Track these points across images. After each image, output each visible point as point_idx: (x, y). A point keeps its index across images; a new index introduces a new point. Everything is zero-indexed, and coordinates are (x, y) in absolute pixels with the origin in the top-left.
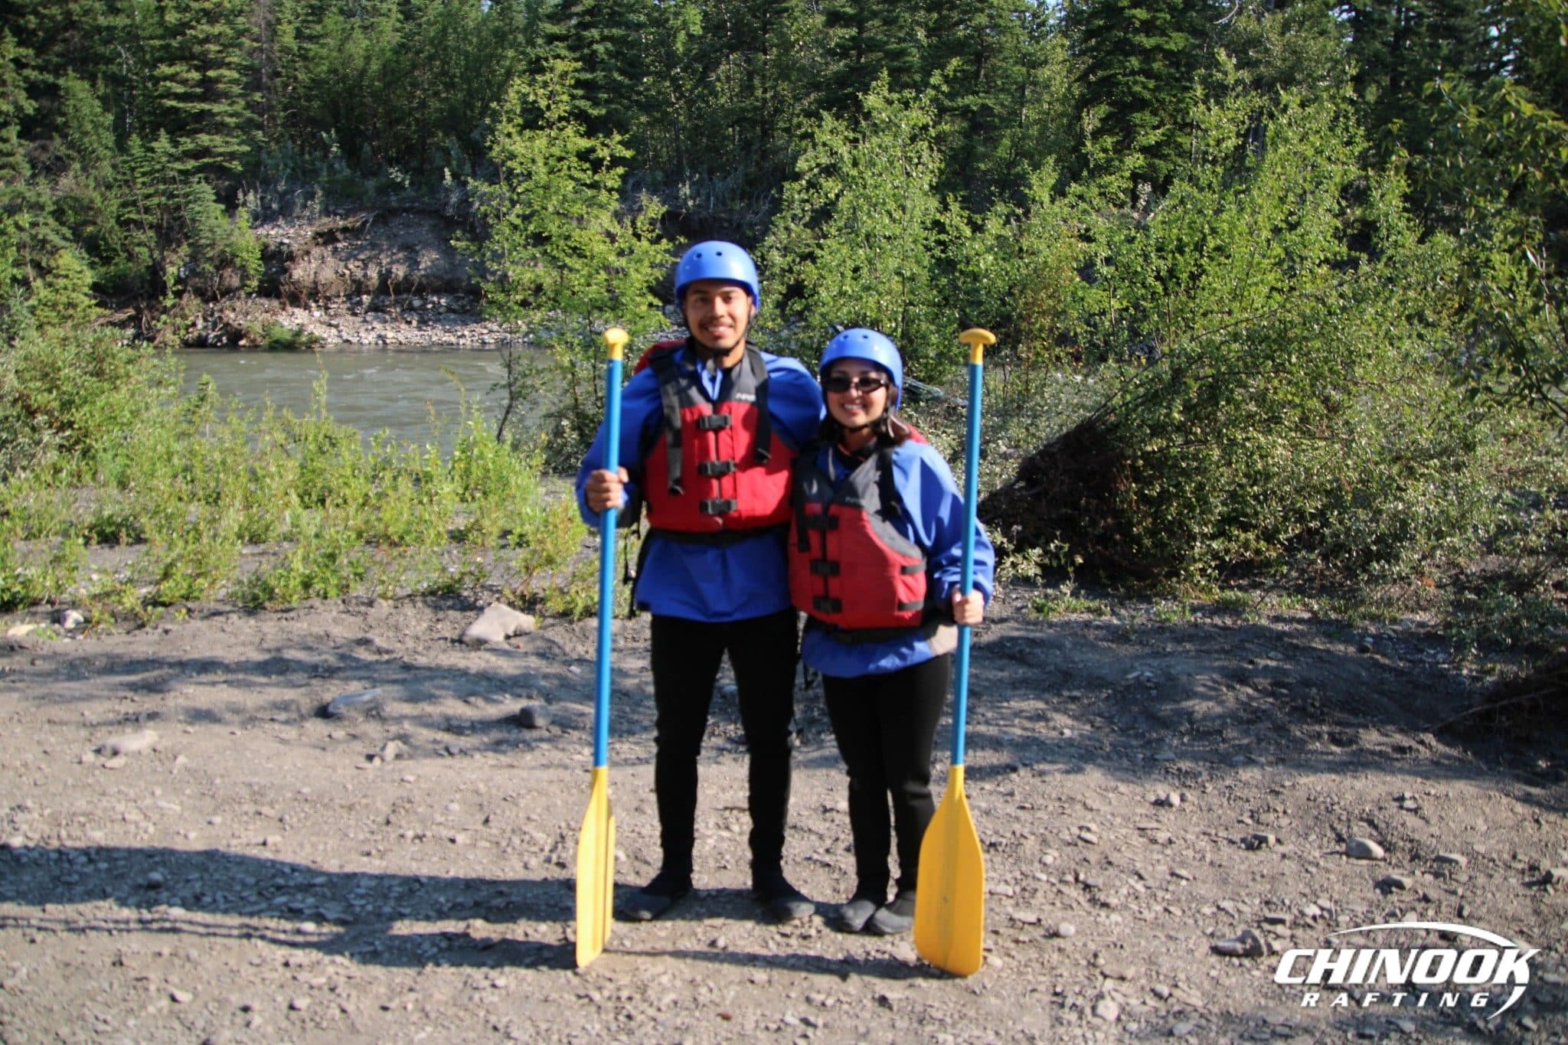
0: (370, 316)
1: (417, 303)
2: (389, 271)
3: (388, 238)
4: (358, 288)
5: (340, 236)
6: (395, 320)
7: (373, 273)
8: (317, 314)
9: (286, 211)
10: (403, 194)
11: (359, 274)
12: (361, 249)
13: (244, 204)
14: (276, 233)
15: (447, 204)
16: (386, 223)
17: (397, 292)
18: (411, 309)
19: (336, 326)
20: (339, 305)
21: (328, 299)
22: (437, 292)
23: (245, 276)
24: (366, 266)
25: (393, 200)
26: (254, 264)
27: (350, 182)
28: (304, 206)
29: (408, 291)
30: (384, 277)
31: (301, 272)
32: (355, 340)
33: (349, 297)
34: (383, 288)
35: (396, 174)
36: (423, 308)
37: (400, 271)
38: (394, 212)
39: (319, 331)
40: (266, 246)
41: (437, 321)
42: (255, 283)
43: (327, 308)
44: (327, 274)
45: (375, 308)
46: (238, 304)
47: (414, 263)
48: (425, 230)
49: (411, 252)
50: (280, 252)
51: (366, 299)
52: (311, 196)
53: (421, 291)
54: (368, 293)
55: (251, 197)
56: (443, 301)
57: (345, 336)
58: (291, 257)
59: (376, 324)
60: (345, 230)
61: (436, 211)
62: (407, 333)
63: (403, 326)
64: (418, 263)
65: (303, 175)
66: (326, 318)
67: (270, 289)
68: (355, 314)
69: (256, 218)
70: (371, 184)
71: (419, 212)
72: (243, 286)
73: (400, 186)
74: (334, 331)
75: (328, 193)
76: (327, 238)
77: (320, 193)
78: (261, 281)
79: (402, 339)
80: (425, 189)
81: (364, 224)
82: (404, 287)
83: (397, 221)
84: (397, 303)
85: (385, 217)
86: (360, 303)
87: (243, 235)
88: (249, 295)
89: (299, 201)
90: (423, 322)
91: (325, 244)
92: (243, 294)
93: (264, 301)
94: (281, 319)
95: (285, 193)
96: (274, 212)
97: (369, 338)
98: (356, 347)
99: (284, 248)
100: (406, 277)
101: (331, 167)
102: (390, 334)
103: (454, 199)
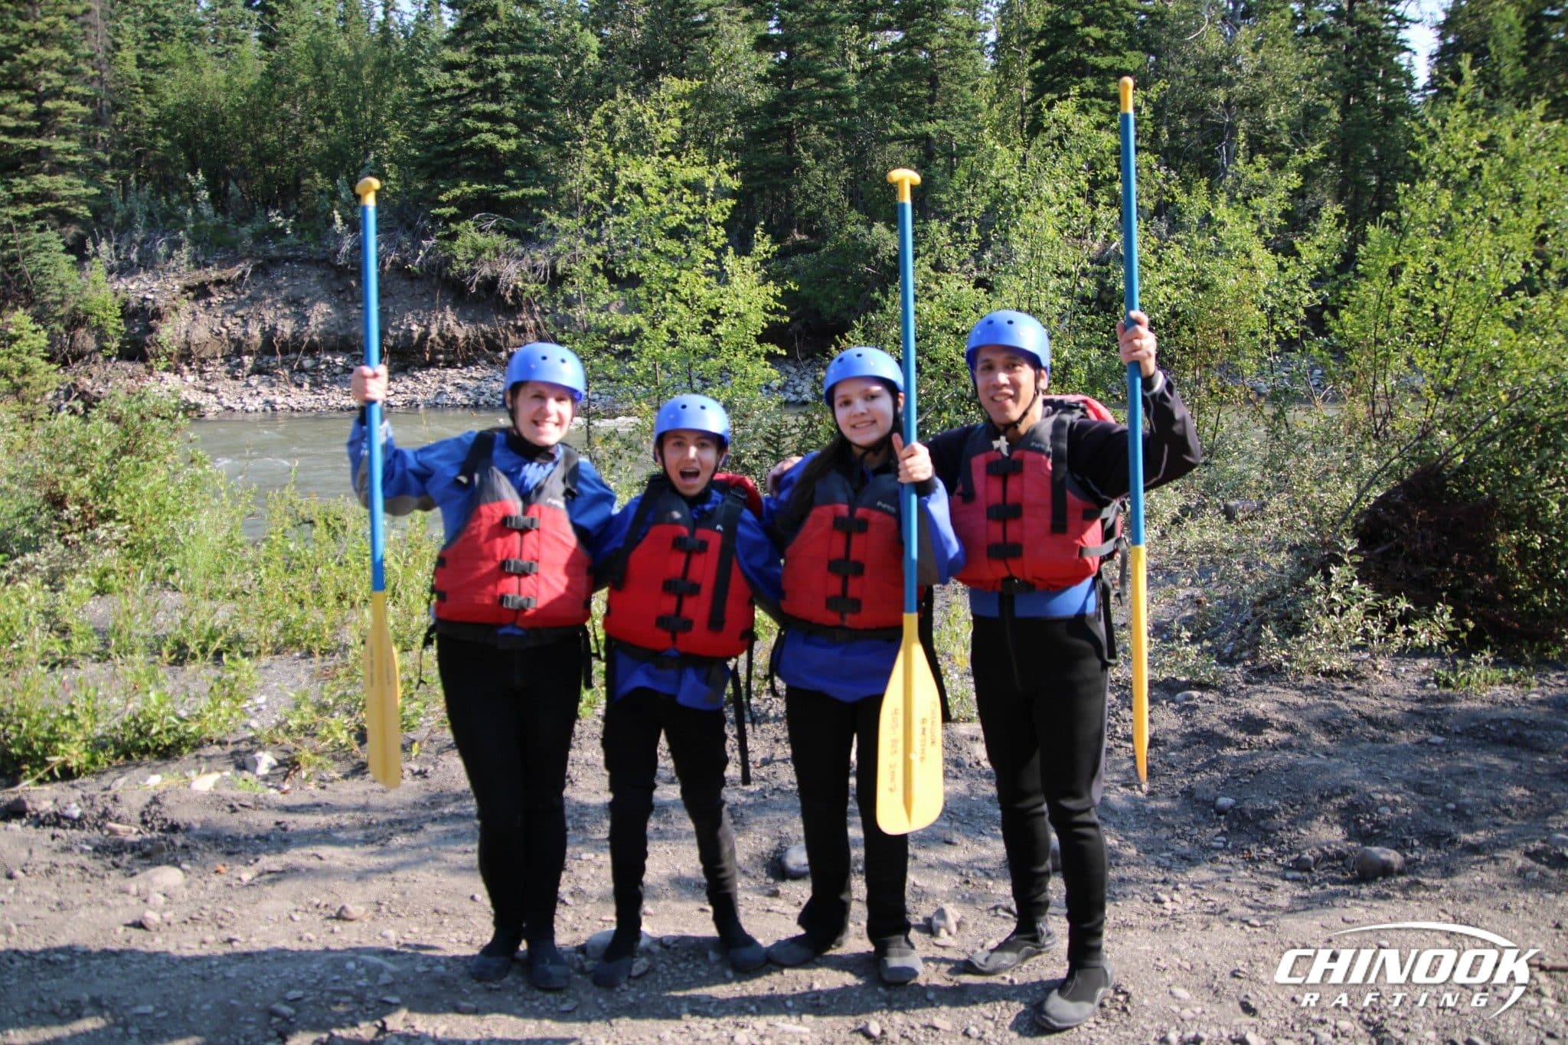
0: (254, 380)
1: (308, 363)
2: (274, 329)
3: (270, 291)
4: (239, 348)
5: (212, 289)
6: (286, 382)
7: (255, 330)
8: (191, 378)
9: (147, 262)
10: (284, 241)
11: (238, 332)
12: (241, 305)
13: (96, 254)
14: (139, 287)
15: (338, 251)
16: (266, 274)
17: (285, 351)
18: (302, 370)
19: (215, 392)
20: (217, 369)
21: (203, 361)
22: (332, 350)
23: (101, 337)
24: (246, 322)
25: (273, 249)
26: (114, 324)
27: (221, 228)
28: (169, 256)
29: (297, 350)
30: (269, 335)
31: (169, 333)
32: (238, 407)
33: (227, 359)
34: (268, 346)
35: (276, 218)
36: (315, 369)
37: (286, 327)
38: (274, 262)
39: (195, 397)
40: (127, 303)
41: (331, 383)
42: (115, 345)
43: (202, 372)
44: (201, 333)
45: (258, 370)
46: (95, 370)
47: (302, 319)
48: (312, 279)
49: (297, 305)
50: (143, 309)
51: (248, 360)
52: (176, 245)
53: (312, 349)
54: (250, 353)
55: (104, 246)
56: (339, 360)
57: (226, 403)
58: (158, 315)
59: (263, 389)
60: (219, 282)
61: (325, 260)
62: (302, 397)
63: (293, 389)
64: (307, 319)
65: (164, 222)
66: (202, 383)
67: (135, 351)
68: (236, 378)
69: (110, 272)
70: (246, 230)
71: (306, 261)
72: (100, 349)
73: (281, 232)
74: (212, 397)
75: (195, 242)
76: (201, 292)
77: (187, 242)
78: (122, 343)
79: (293, 404)
80: (308, 236)
81: (241, 277)
82: (293, 347)
83: (278, 271)
84: (284, 363)
85: (263, 269)
86: (241, 365)
87: (97, 290)
88: (108, 358)
89: (162, 250)
90: (316, 384)
91: (196, 299)
92: (101, 358)
93: (126, 364)
94: (147, 384)
95: (144, 241)
96: (131, 264)
97: (256, 403)
98: (238, 416)
99: (149, 304)
100: (293, 335)
101: (196, 211)
102: (280, 399)
103: (346, 248)
